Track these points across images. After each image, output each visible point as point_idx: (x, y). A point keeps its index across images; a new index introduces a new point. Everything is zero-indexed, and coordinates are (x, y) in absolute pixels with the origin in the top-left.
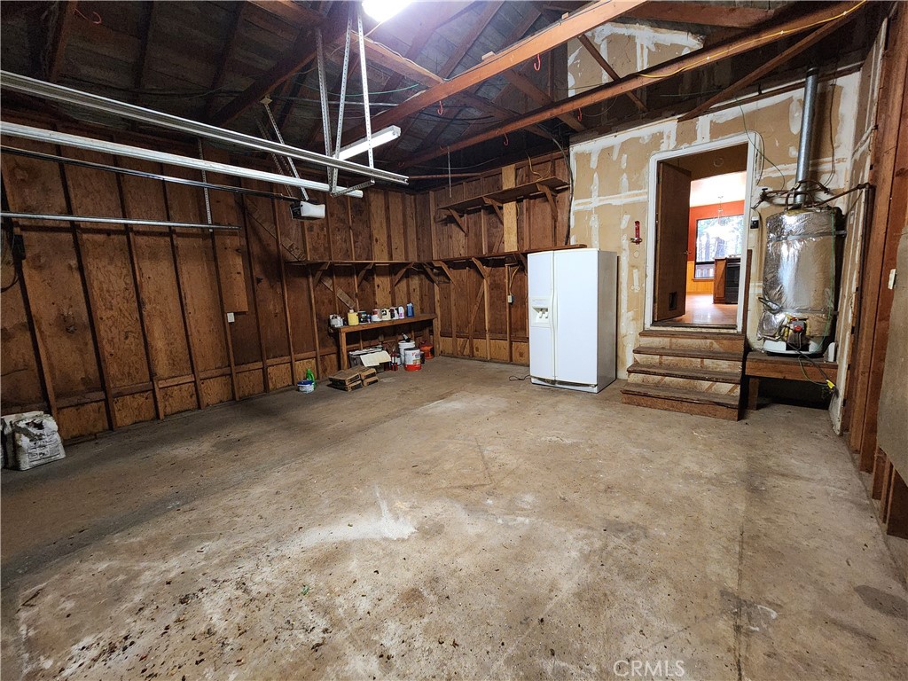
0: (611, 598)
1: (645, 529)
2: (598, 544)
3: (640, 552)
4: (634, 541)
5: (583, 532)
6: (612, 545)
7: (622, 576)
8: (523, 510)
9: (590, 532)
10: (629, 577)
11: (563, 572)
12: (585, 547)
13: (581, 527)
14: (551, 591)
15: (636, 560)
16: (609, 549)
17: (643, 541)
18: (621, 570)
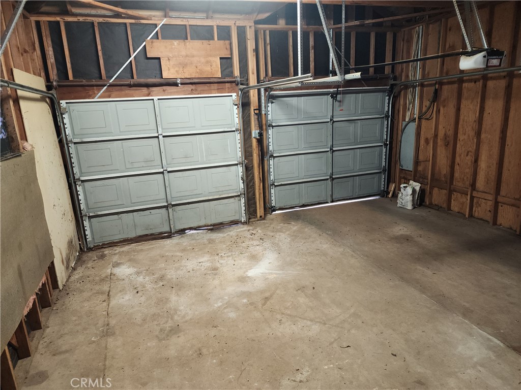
0: (156, 305)
1: (160, 340)
2: (176, 317)
3: (155, 326)
4: (161, 330)
5: (188, 318)
6: (170, 321)
7: (157, 313)
8: (225, 308)
9: (184, 320)
10: (154, 315)
11: (179, 301)
12: (180, 313)
13: (191, 319)
14: (178, 294)
15: (155, 323)
16: (170, 319)
17: (157, 333)
18: (159, 315)
